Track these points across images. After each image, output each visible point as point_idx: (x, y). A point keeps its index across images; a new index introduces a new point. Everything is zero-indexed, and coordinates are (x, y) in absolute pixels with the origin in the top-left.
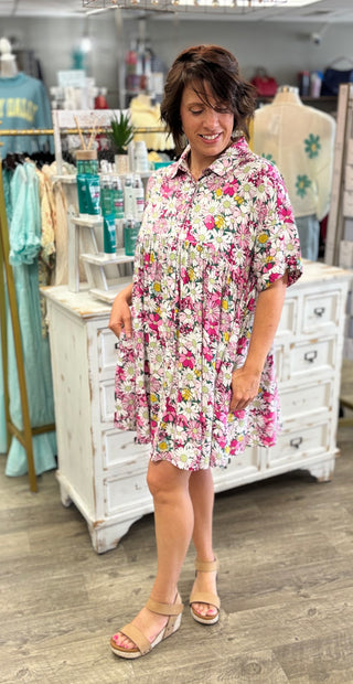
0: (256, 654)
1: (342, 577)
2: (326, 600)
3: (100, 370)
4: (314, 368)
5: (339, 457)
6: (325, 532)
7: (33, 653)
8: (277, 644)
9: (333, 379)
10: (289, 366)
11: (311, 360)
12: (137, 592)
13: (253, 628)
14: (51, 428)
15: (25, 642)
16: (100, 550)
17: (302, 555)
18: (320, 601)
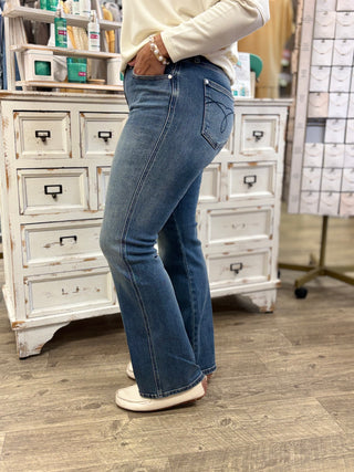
0: (148, 462)
1: (267, 391)
2: (244, 411)
3: (17, 156)
4: (253, 193)
5: (281, 288)
6: (258, 352)
8: (178, 452)
9: (273, 206)
10: (227, 186)
11: (250, 185)
12: (41, 393)
13: (154, 435)
17: (229, 369)
18: (237, 412)
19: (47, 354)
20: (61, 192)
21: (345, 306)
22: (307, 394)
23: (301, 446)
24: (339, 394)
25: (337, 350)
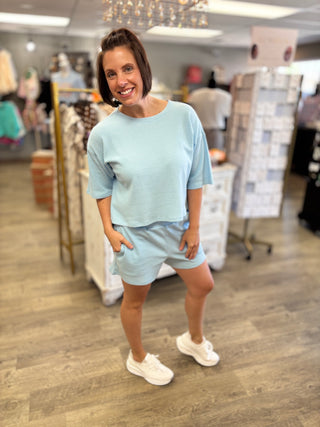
7: (73, 357)
14: (82, 242)
15: (68, 351)
16: (108, 304)
18: (217, 330)
22: (245, 319)
23: (247, 345)
24: (258, 318)
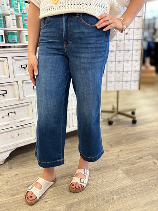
1: (102, 169)
2: (94, 179)
8: (69, 202)
12: (7, 182)
13: (58, 195)
19: (7, 163)
20: (6, 93)
21: (128, 127)
22: (118, 169)
23: (118, 192)
25: (127, 147)
